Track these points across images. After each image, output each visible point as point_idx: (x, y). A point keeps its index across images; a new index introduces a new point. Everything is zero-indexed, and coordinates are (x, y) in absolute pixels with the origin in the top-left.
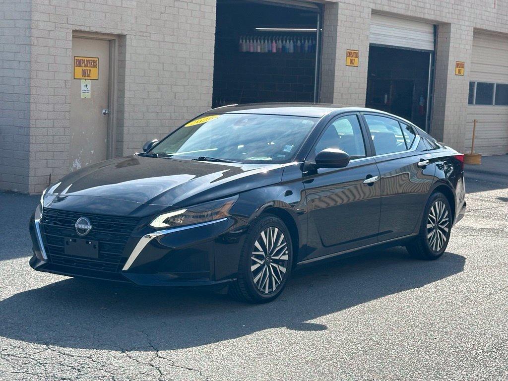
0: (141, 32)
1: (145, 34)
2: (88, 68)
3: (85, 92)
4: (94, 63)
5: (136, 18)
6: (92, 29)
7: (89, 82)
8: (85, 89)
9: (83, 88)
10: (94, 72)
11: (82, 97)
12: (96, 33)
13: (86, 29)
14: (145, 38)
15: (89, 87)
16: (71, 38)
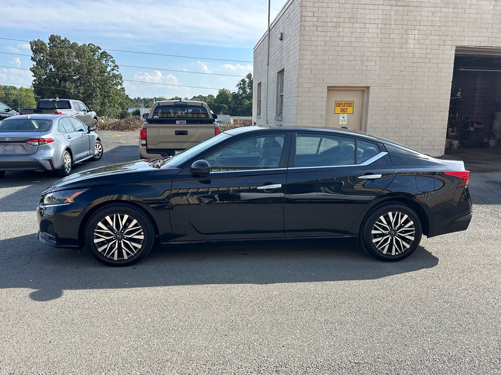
0: (382, 84)
1: (386, 85)
2: (345, 107)
3: (342, 121)
4: (350, 104)
5: (379, 76)
6: (342, 85)
7: (346, 116)
8: (343, 119)
9: (341, 118)
10: (350, 110)
11: (340, 124)
12: (346, 87)
13: (338, 85)
14: (386, 87)
15: (346, 118)
16: (326, 91)
